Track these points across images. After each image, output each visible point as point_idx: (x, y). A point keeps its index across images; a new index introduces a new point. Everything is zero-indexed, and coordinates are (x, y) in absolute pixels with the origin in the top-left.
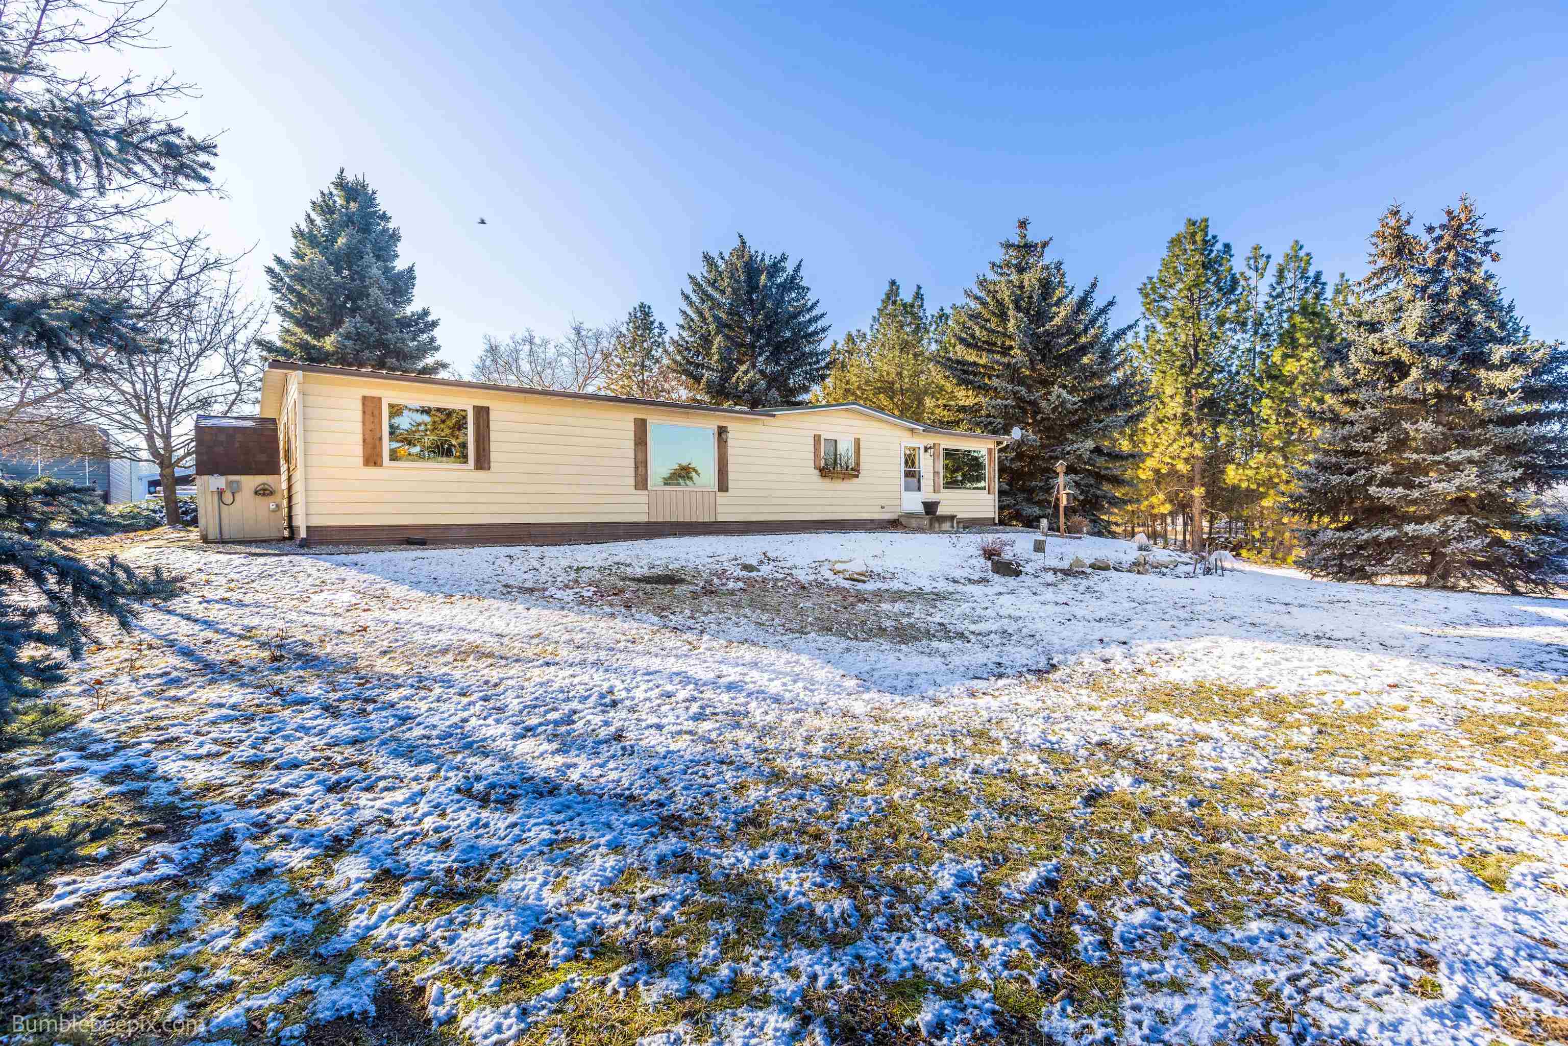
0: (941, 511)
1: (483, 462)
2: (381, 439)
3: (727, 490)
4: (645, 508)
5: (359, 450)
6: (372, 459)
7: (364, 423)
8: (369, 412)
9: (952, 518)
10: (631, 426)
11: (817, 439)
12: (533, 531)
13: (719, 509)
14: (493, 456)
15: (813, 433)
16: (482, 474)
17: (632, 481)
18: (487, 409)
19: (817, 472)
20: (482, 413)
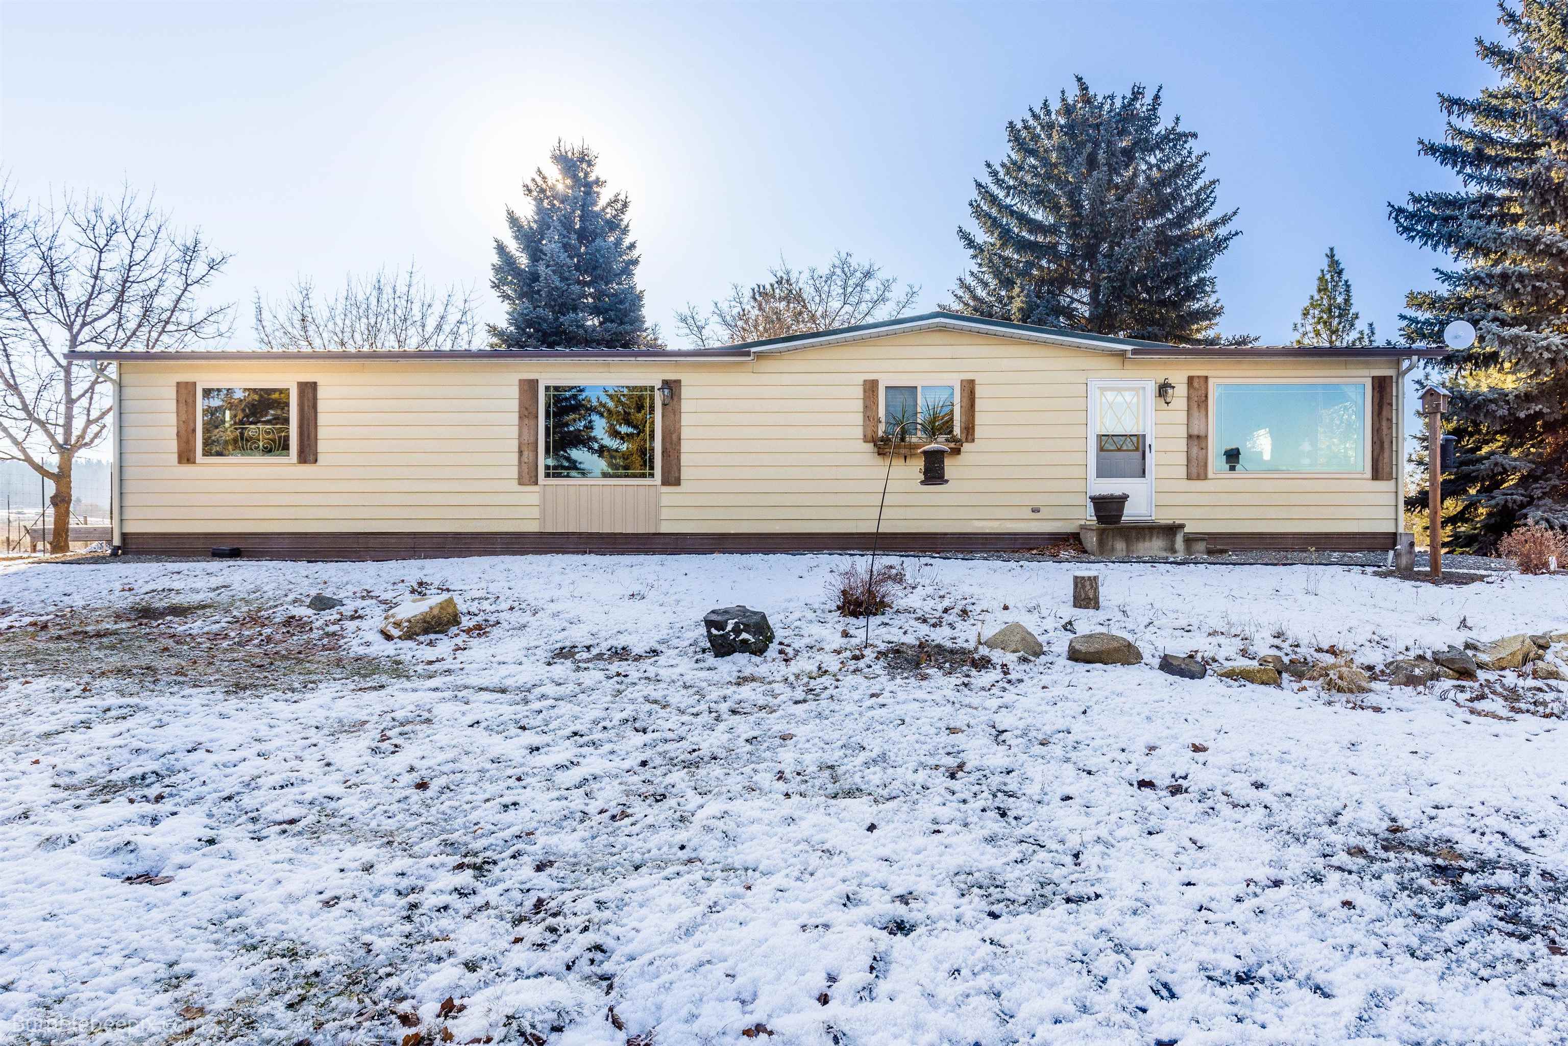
0: (1132, 512)
1: (308, 454)
2: (194, 431)
3: (677, 482)
4: (535, 513)
5: (173, 446)
6: (186, 457)
7: (178, 413)
8: (182, 400)
9: (1170, 530)
10: (515, 392)
11: (871, 387)
12: (372, 543)
13: (665, 514)
14: (322, 446)
15: (860, 378)
16: (307, 470)
17: (514, 472)
18: (314, 386)
19: (870, 446)
20: (309, 391)
